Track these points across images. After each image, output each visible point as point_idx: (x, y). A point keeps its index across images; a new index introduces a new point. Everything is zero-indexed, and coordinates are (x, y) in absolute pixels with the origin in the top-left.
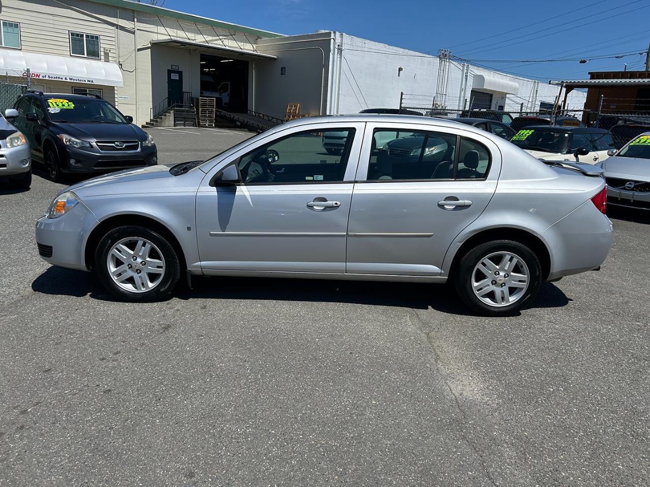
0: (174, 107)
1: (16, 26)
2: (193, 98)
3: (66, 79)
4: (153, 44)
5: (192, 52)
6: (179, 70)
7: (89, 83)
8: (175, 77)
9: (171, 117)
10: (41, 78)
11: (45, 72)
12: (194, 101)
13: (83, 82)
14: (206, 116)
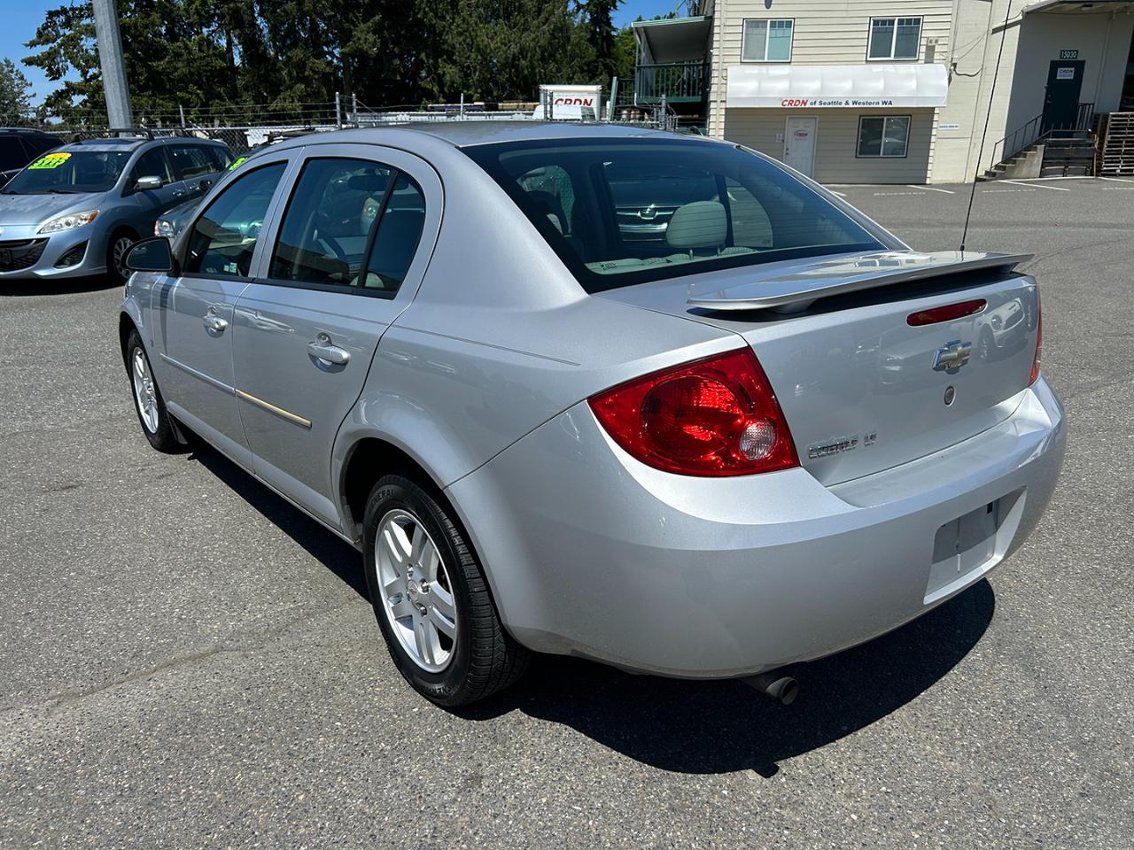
0: (1048, 136)
1: (789, 24)
2: (1099, 115)
3: (847, 103)
4: (1027, 13)
5: (1114, 16)
6: (1079, 59)
7: (885, 106)
8: (1065, 74)
9: (1037, 157)
10: (808, 106)
11: (816, 96)
12: (1099, 122)
13: (875, 106)
14: (1119, 152)
